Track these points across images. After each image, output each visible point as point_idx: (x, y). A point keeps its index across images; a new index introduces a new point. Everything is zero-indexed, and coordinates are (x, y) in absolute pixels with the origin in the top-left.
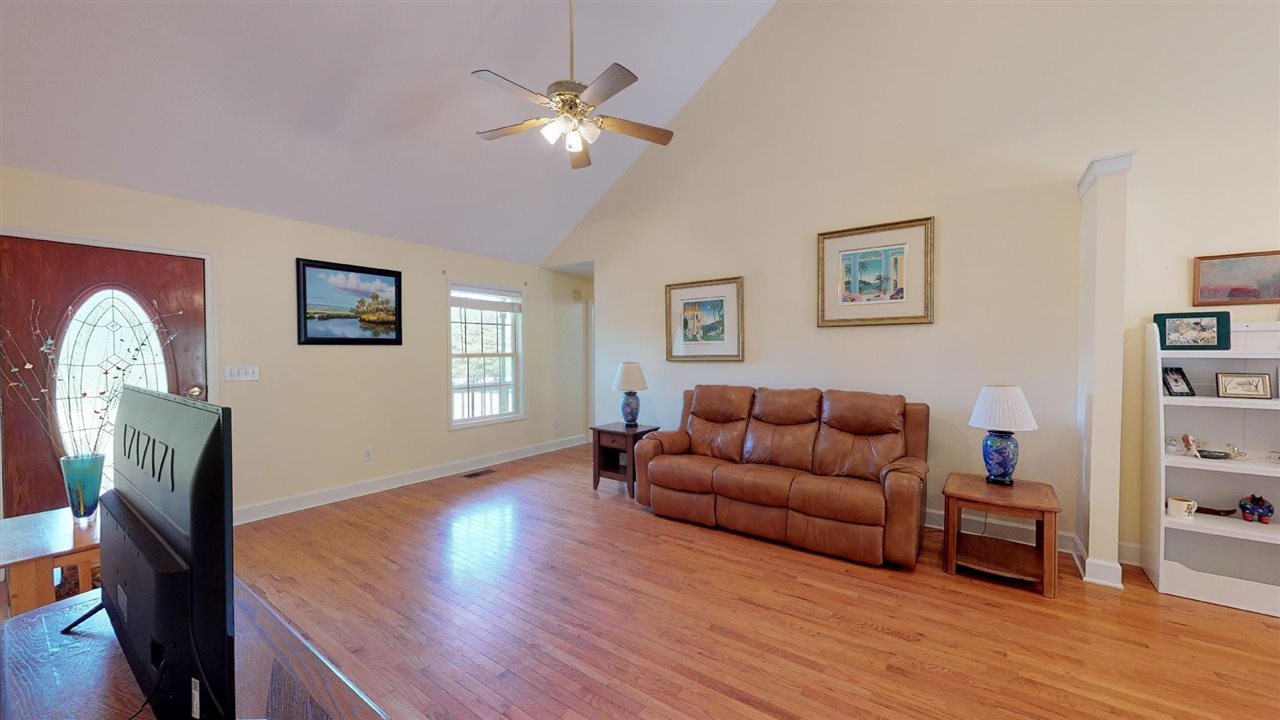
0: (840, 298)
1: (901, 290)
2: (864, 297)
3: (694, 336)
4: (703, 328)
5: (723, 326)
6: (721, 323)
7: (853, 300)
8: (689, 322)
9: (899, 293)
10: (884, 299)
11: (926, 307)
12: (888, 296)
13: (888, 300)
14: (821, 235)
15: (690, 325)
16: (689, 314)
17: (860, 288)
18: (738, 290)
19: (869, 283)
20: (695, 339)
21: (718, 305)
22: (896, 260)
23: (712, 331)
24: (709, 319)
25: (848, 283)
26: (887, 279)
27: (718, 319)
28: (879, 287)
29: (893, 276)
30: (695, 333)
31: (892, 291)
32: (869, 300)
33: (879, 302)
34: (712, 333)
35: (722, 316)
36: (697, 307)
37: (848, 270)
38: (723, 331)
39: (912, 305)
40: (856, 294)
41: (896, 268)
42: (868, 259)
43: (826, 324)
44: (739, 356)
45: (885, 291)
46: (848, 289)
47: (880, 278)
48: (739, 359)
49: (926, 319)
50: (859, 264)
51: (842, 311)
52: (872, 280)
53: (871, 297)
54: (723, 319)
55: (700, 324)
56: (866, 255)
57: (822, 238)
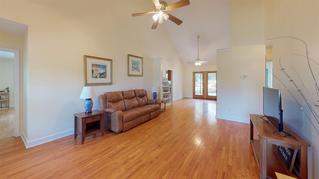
0: (131, 70)
2: (135, 70)
3: (96, 76)
4: (100, 74)
5: (106, 74)
6: (105, 73)
7: (133, 71)
8: (94, 71)
11: (142, 73)
15: (95, 72)
16: (94, 68)
18: (111, 63)
20: (96, 77)
21: (104, 67)
22: (139, 64)
23: (103, 75)
24: (102, 71)
25: (132, 67)
27: (105, 71)
28: (137, 69)
29: (138, 67)
30: (96, 75)
31: (138, 70)
33: (137, 72)
34: (103, 76)
36: (97, 66)
37: (133, 64)
38: (106, 76)
39: (140, 73)
42: (135, 63)
43: (129, 75)
44: (111, 83)
45: (137, 70)
46: (133, 68)
47: (137, 67)
48: (111, 84)
49: (142, 76)
50: (134, 63)
51: (131, 73)
52: (136, 67)
53: (136, 70)
54: (106, 71)
55: (98, 72)
56: (135, 62)
57: (129, 55)
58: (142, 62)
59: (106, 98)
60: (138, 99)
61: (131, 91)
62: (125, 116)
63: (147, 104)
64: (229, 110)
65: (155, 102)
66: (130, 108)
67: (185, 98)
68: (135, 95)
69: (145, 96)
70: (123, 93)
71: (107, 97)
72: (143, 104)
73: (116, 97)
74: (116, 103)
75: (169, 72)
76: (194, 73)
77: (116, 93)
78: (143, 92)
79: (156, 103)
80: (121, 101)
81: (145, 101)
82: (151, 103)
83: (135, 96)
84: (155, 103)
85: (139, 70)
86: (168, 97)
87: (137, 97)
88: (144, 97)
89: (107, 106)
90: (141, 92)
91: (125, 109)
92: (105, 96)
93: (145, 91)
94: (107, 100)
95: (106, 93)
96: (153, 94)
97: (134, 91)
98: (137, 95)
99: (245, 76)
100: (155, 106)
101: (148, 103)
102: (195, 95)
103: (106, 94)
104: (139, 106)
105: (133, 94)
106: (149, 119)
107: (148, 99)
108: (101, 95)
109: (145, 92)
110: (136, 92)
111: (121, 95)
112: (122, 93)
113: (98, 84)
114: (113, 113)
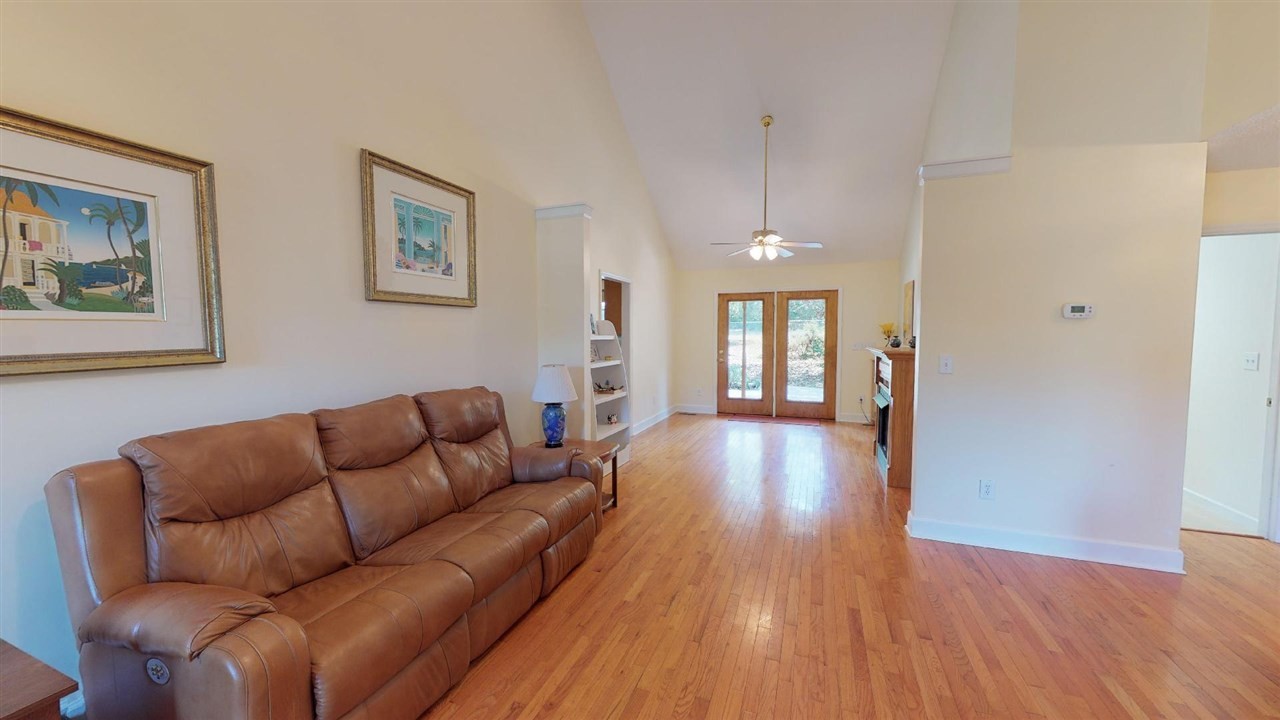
0: (394, 262)
1: (451, 264)
2: (419, 266)
3: (12, 292)
4: (59, 269)
5: (148, 273)
6: (142, 264)
7: (408, 267)
9: (448, 269)
10: (436, 273)
11: (470, 290)
12: (440, 270)
13: (440, 275)
14: (371, 154)
17: (415, 253)
19: (423, 248)
20: (15, 300)
21: (134, 214)
22: (446, 227)
23: (102, 285)
24: (85, 247)
25: (401, 241)
26: (439, 249)
27: (125, 251)
28: (432, 256)
29: (443, 246)
30: (14, 283)
31: (443, 266)
32: (423, 271)
33: (433, 275)
35: (144, 246)
37: (402, 224)
38: (147, 289)
39: (458, 288)
40: (410, 260)
41: (446, 238)
42: (421, 216)
43: (375, 295)
44: (209, 351)
45: (438, 263)
46: (402, 250)
47: (432, 245)
48: (209, 358)
49: (470, 302)
50: (412, 219)
51: (394, 279)
52: (425, 245)
53: (425, 267)
54: (147, 253)
55: (39, 257)
56: (417, 209)
57: (370, 159)
58: (471, 215)
59: (143, 487)
60: (446, 457)
61: (396, 403)
62: (333, 662)
63: (513, 481)
64: (984, 490)
65: (561, 465)
66: (391, 534)
67: (681, 417)
68: (423, 430)
69: (496, 427)
70: (323, 427)
71: (153, 482)
72: (486, 487)
73: (253, 470)
74: (257, 518)
75: (613, 292)
76: (725, 299)
77: (258, 437)
78: (478, 404)
79: (573, 472)
80: (312, 493)
81: (497, 466)
82: (542, 471)
83: (430, 437)
84: (566, 473)
85: (450, 266)
86: (614, 419)
87: (442, 446)
88: (487, 441)
89: (154, 565)
90: (466, 406)
91: (344, 557)
92: (123, 470)
93: (495, 394)
94: (155, 508)
95: (143, 442)
96: (544, 415)
97: (418, 402)
98: (442, 426)
99: (1087, 310)
100: (570, 495)
101: (519, 472)
102: (728, 399)
103: (136, 456)
104: (462, 503)
105: (409, 424)
106: (536, 597)
107: (516, 444)
108: (77, 472)
109: (492, 401)
110: (435, 411)
111: (309, 446)
112: (320, 430)
113: (42, 367)
114: (195, 656)
